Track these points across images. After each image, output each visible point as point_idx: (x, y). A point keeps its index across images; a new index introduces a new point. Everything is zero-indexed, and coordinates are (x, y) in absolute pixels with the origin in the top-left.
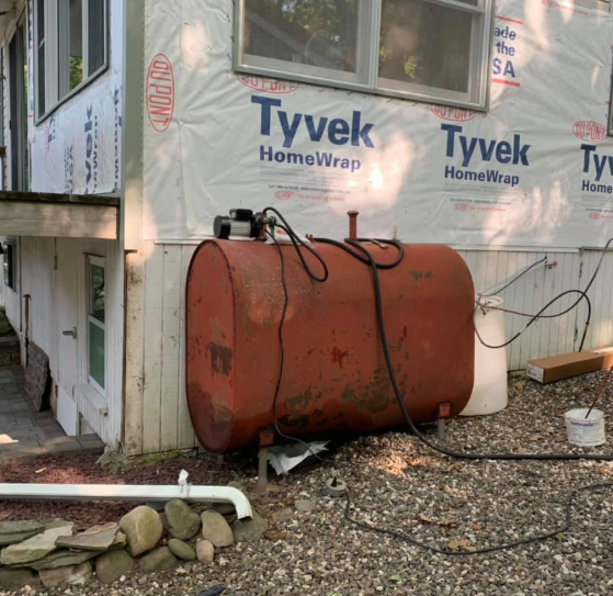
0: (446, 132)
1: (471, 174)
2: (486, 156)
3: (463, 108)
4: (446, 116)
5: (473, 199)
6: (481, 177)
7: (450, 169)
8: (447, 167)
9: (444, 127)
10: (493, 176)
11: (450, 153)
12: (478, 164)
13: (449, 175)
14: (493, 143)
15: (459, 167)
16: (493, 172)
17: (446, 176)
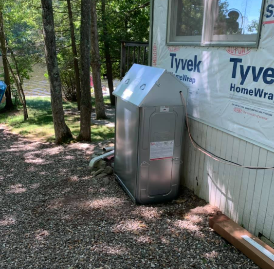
0: (233, 63)
1: (245, 89)
2: (255, 79)
3: (243, 47)
4: (234, 53)
5: (245, 106)
6: (251, 92)
7: (233, 86)
8: (232, 84)
9: (232, 60)
10: (259, 93)
11: (234, 76)
12: (250, 84)
13: (233, 89)
14: (261, 69)
15: (238, 85)
16: (259, 90)
17: (231, 90)
